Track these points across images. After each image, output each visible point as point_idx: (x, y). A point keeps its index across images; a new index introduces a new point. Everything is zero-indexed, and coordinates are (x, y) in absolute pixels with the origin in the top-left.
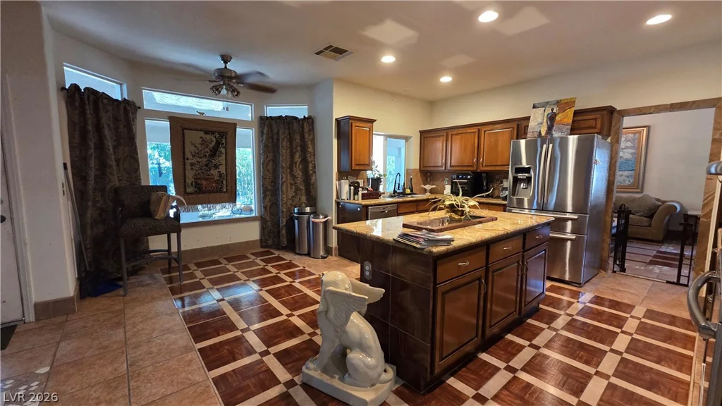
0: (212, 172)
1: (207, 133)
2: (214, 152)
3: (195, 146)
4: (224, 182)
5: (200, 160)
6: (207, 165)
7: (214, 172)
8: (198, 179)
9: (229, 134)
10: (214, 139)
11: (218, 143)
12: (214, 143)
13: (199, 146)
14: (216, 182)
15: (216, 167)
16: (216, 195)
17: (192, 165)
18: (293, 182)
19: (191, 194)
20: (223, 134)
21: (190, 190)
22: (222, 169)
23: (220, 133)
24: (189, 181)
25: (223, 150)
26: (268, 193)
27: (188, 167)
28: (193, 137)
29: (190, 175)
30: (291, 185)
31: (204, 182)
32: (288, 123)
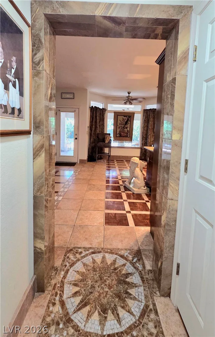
0: (125, 130)
1: (124, 116)
2: (126, 123)
3: (121, 121)
4: (129, 133)
5: (121, 126)
6: (123, 128)
7: (126, 130)
8: (120, 132)
9: (132, 116)
10: (127, 118)
11: (128, 120)
12: (126, 120)
13: (122, 121)
14: (126, 133)
15: (127, 128)
16: (126, 138)
17: (119, 127)
18: (154, 135)
19: (118, 137)
20: (130, 117)
21: (117, 136)
22: (129, 129)
23: (129, 116)
24: (118, 133)
25: (129, 122)
26: (144, 139)
27: (118, 128)
28: (120, 118)
29: (118, 130)
30: (153, 136)
31: (122, 133)
32: (154, 111)
